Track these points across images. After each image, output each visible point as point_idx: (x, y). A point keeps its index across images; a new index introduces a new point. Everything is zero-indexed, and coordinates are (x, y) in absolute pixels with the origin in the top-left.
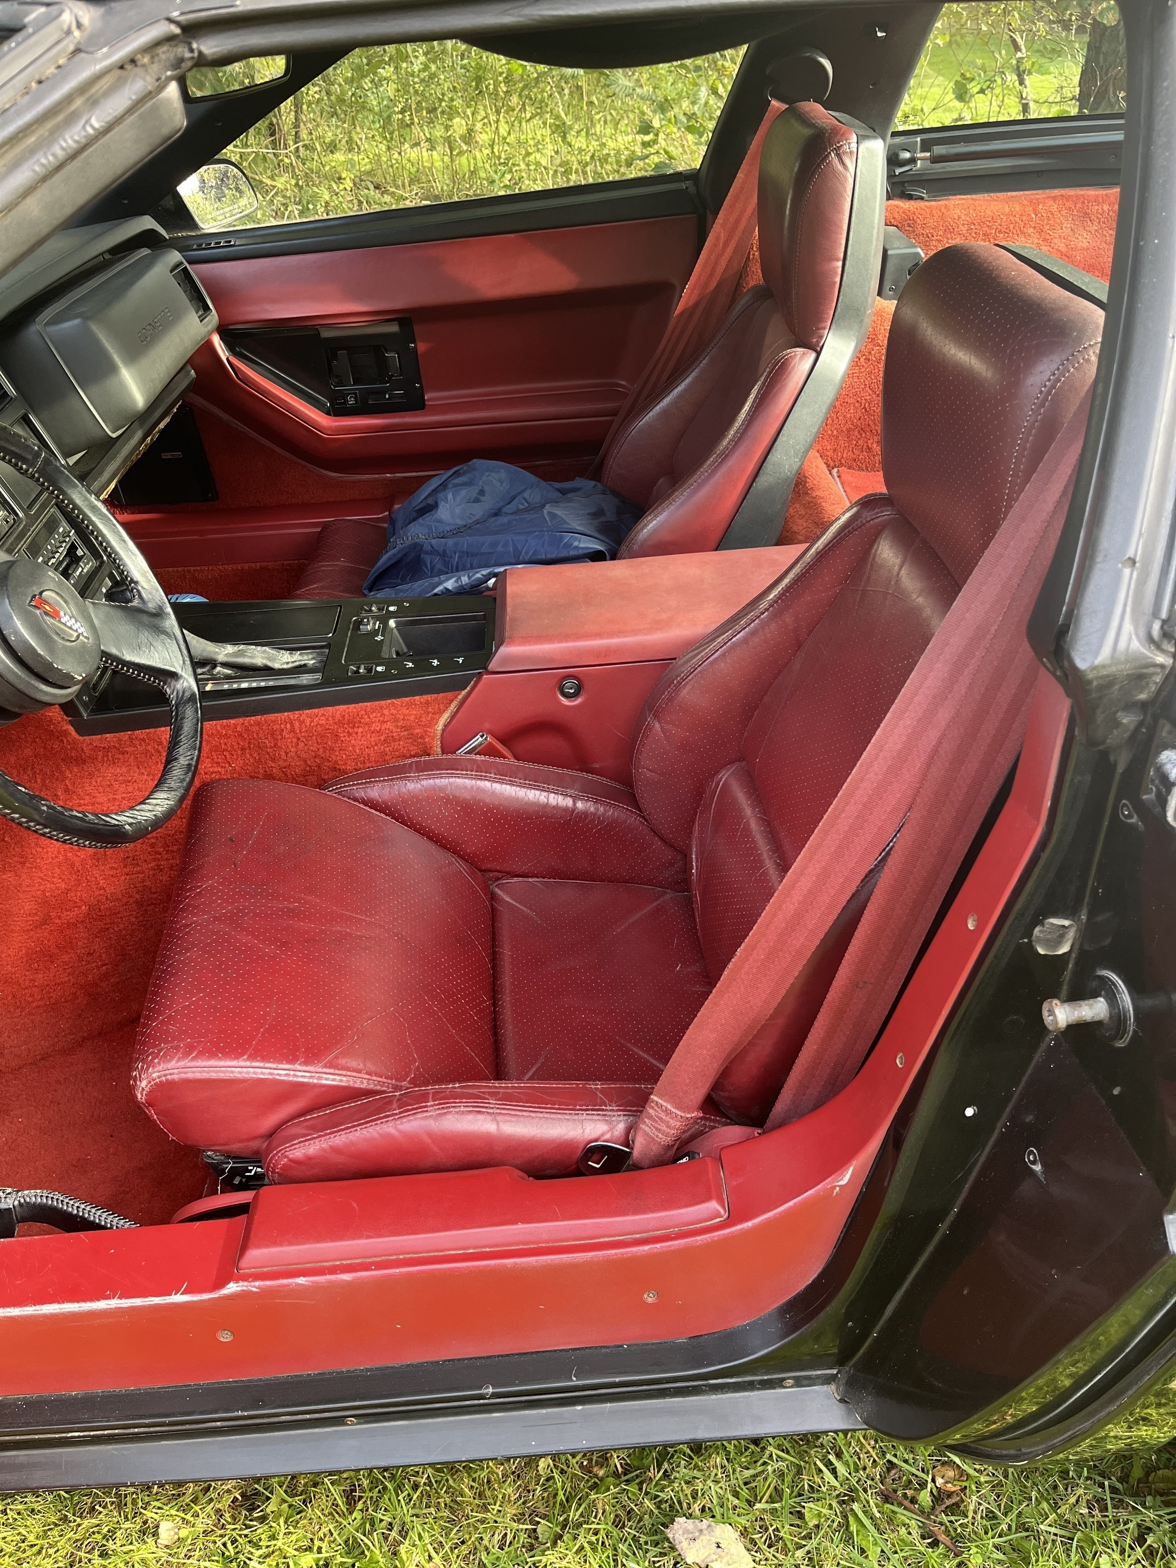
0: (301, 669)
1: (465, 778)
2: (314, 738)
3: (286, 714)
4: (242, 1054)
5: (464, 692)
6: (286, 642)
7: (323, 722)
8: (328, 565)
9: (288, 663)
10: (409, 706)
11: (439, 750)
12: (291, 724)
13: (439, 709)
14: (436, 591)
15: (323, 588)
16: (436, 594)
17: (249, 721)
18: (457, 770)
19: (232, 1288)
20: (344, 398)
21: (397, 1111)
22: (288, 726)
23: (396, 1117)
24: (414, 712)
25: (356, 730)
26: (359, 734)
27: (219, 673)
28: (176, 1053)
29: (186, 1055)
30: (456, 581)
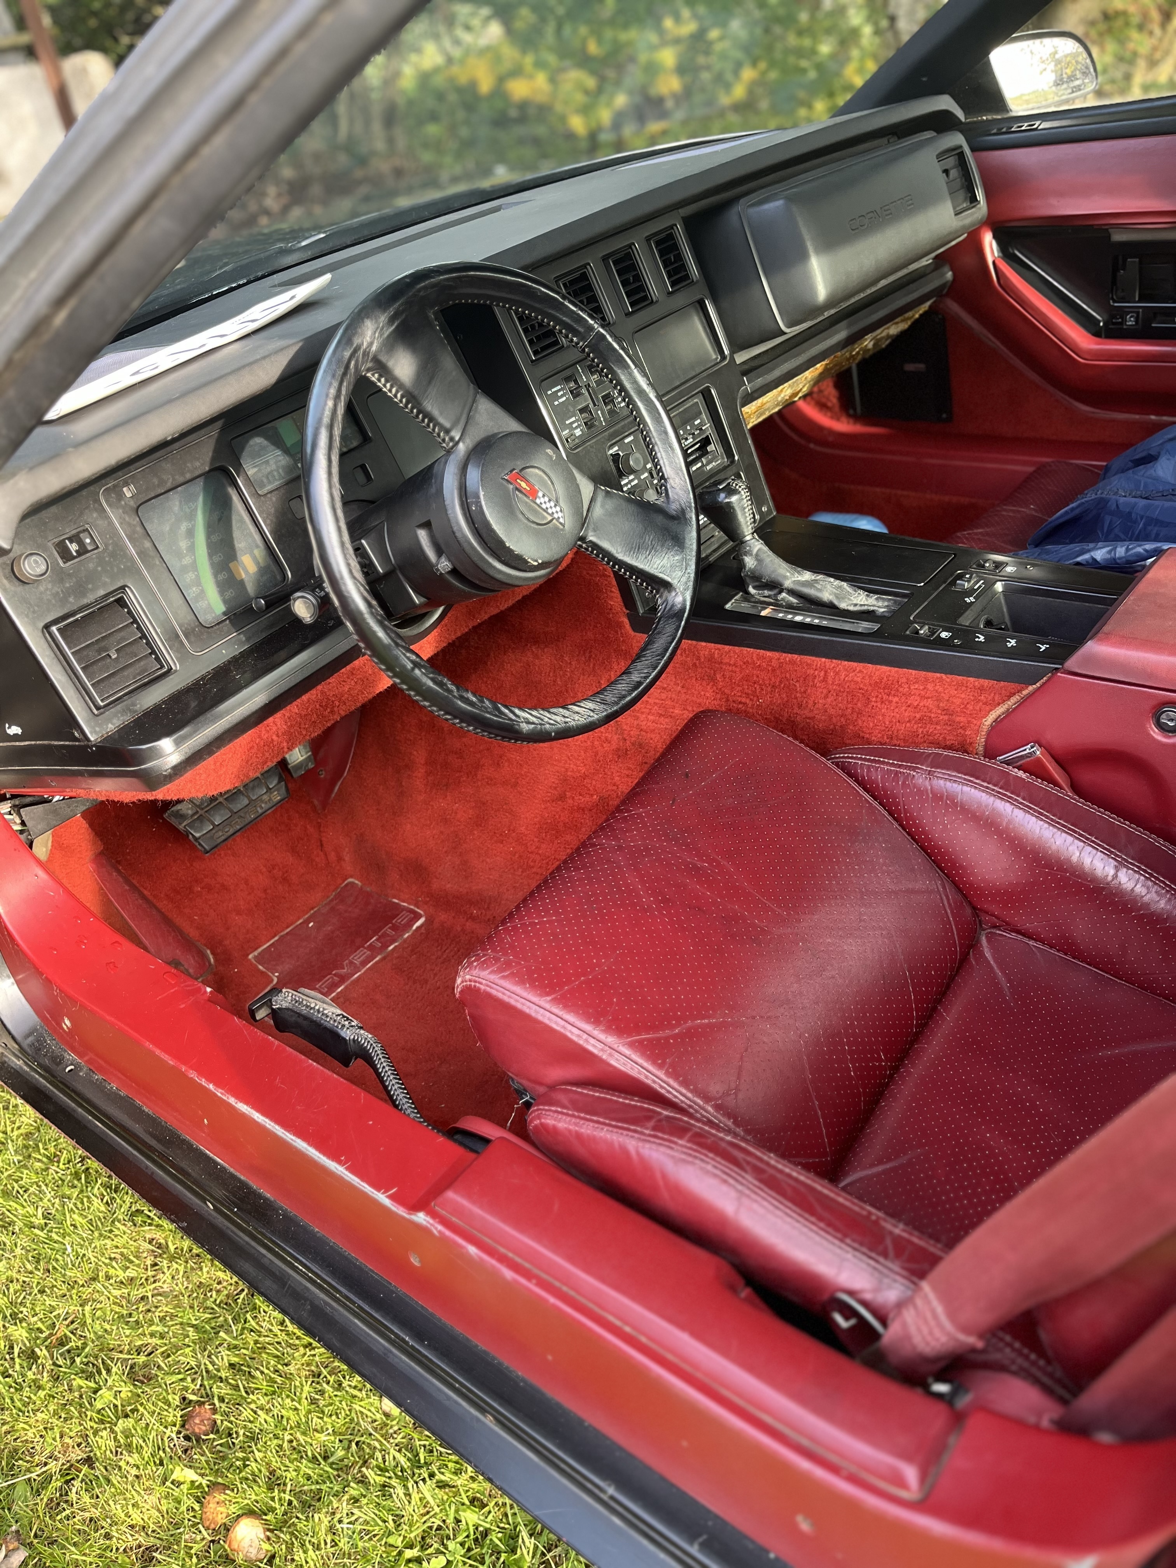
0: (867, 615)
1: (983, 791)
2: (845, 694)
3: (823, 660)
4: (548, 994)
5: (1031, 688)
6: (870, 582)
7: (859, 679)
8: (1011, 510)
9: (856, 605)
10: (960, 685)
11: (981, 749)
12: (826, 672)
13: (994, 700)
14: (1079, 559)
15: (987, 534)
16: (1078, 564)
17: (785, 658)
18: (977, 778)
19: (421, 1218)
20: (1122, 318)
21: (647, 1132)
22: (822, 674)
23: (643, 1137)
24: (963, 696)
25: (890, 698)
26: (894, 704)
27: (783, 599)
28: (493, 965)
29: (500, 970)
30: (1109, 552)
